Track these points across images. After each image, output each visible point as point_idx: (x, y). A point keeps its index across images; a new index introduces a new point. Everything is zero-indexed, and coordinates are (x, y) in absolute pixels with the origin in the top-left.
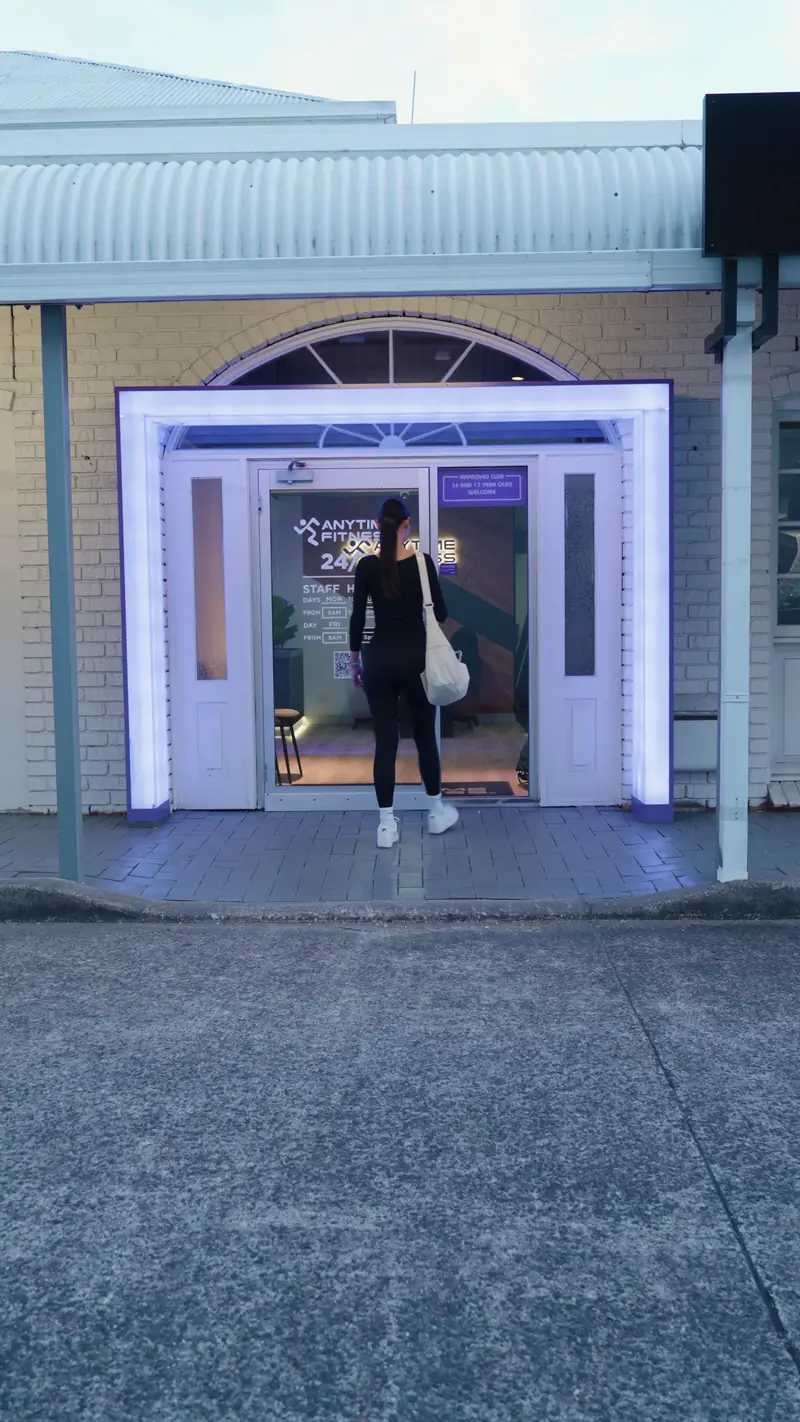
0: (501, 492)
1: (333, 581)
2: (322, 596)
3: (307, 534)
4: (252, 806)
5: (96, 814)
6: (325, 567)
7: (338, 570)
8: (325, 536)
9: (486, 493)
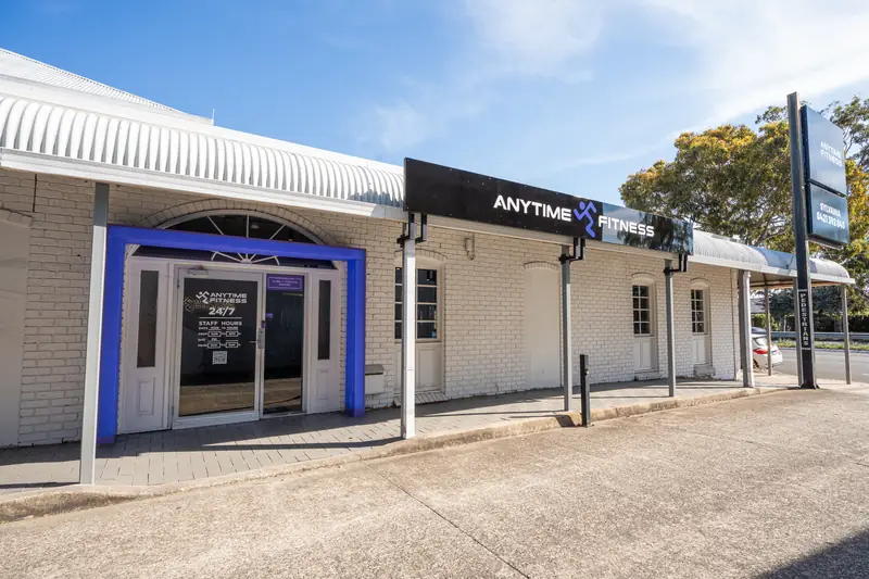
0: (293, 285)
1: (214, 320)
2: (209, 327)
3: (203, 298)
4: (165, 427)
5: (66, 442)
6: (211, 313)
7: (217, 315)
8: (211, 300)
9: (287, 286)
